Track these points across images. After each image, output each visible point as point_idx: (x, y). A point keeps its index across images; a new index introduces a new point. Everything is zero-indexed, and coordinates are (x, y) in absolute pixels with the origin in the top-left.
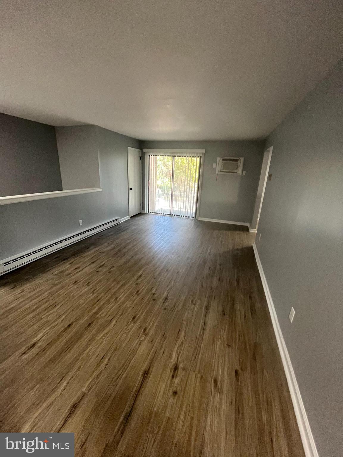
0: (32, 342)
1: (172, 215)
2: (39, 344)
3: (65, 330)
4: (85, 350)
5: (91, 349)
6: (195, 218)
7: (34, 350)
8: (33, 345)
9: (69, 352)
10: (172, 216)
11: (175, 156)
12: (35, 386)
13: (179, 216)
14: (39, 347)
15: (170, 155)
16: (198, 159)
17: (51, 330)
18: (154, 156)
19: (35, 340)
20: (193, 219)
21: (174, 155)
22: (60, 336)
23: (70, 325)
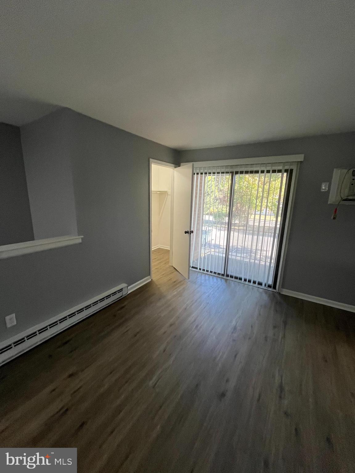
1: (227, 276)
6: (274, 287)
10: (227, 278)
11: (237, 173)
13: (240, 279)
15: (227, 170)
16: (285, 174)
18: (202, 174)
20: (270, 289)
21: (235, 170)
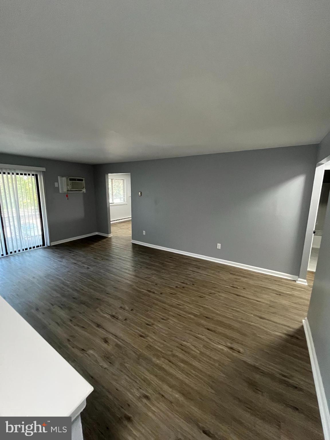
0: (229, 350)
2: (229, 344)
3: (214, 331)
4: (229, 318)
5: (228, 315)
7: (235, 346)
8: (231, 348)
9: (232, 325)
12: (258, 336)
14: (232, 344)
17: (214, 341)
19: (226, 349)
22: (220, 333)
23: (208, 329)
